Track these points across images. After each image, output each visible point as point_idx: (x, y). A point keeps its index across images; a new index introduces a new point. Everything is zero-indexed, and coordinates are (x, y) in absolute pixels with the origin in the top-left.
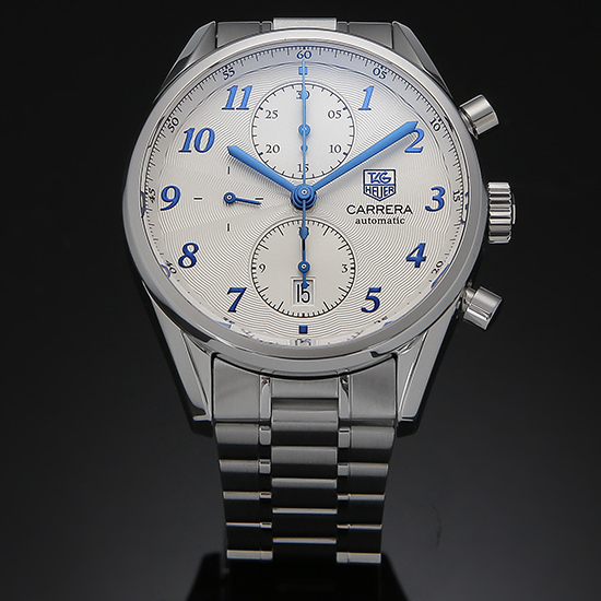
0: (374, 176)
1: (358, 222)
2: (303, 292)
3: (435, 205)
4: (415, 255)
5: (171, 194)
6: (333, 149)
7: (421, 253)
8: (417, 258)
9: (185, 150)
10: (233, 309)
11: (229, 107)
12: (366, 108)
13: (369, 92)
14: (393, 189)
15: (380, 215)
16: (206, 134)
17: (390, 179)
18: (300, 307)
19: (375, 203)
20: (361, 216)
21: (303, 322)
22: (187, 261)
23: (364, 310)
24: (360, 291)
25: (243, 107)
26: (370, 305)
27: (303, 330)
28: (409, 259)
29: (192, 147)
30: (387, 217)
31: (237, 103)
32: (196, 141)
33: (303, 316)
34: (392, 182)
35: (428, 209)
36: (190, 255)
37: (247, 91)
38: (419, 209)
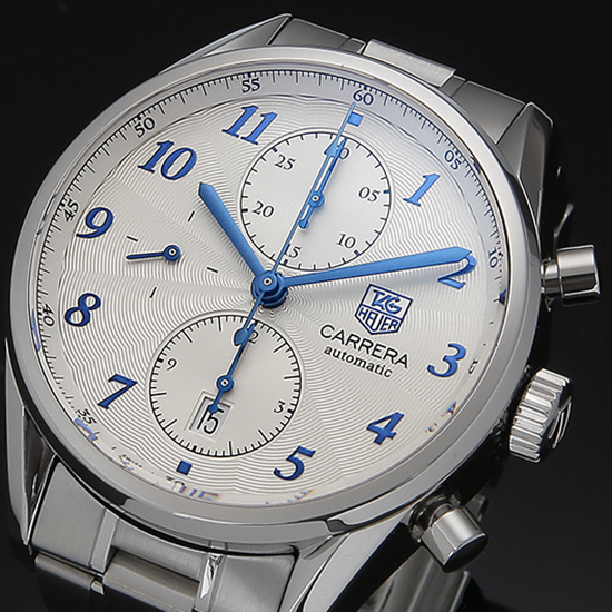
0: (381, 297)
1: (328, 351)
2: (210, 418)
3: (443, 368)
4: (382, 426)
5: (99, 220)
6: (344, 240)
7: (391, 426)
8: (383, 431)
9: (148, 167)
10: (105, 404)
11: (232, 131)
12: (414, 200)
13: (430, 180)
14: (396, 326)
15: (362, 354)
16: (185, 157)
17: (400, 309)
18: (196, 437)
19: (364, 334)
20: (337, 345)
21: (189, 457)
22: (77, 317)
23: (277, 473)
24: (285, 445)
25: (252, 139)
26: (290, 469)
27: (184, 468)
28: (371, 428)
29: (158, 167)
30: (370, 360)
31: (245, 131)
32: (168, 161)
33: (193, 451)
34: (400, 315)
35: (431, 369)
36: (85, 309)
37: (268, 118)
38: (418, 364)
